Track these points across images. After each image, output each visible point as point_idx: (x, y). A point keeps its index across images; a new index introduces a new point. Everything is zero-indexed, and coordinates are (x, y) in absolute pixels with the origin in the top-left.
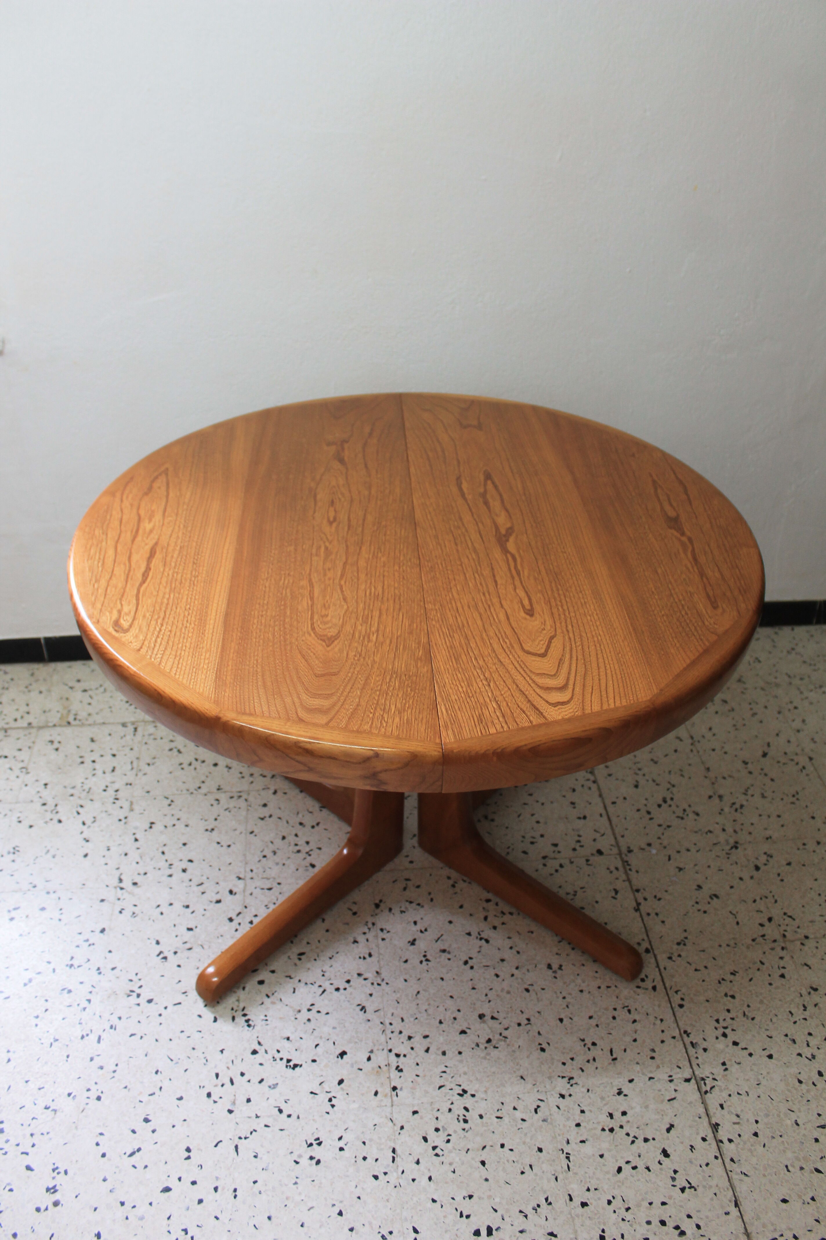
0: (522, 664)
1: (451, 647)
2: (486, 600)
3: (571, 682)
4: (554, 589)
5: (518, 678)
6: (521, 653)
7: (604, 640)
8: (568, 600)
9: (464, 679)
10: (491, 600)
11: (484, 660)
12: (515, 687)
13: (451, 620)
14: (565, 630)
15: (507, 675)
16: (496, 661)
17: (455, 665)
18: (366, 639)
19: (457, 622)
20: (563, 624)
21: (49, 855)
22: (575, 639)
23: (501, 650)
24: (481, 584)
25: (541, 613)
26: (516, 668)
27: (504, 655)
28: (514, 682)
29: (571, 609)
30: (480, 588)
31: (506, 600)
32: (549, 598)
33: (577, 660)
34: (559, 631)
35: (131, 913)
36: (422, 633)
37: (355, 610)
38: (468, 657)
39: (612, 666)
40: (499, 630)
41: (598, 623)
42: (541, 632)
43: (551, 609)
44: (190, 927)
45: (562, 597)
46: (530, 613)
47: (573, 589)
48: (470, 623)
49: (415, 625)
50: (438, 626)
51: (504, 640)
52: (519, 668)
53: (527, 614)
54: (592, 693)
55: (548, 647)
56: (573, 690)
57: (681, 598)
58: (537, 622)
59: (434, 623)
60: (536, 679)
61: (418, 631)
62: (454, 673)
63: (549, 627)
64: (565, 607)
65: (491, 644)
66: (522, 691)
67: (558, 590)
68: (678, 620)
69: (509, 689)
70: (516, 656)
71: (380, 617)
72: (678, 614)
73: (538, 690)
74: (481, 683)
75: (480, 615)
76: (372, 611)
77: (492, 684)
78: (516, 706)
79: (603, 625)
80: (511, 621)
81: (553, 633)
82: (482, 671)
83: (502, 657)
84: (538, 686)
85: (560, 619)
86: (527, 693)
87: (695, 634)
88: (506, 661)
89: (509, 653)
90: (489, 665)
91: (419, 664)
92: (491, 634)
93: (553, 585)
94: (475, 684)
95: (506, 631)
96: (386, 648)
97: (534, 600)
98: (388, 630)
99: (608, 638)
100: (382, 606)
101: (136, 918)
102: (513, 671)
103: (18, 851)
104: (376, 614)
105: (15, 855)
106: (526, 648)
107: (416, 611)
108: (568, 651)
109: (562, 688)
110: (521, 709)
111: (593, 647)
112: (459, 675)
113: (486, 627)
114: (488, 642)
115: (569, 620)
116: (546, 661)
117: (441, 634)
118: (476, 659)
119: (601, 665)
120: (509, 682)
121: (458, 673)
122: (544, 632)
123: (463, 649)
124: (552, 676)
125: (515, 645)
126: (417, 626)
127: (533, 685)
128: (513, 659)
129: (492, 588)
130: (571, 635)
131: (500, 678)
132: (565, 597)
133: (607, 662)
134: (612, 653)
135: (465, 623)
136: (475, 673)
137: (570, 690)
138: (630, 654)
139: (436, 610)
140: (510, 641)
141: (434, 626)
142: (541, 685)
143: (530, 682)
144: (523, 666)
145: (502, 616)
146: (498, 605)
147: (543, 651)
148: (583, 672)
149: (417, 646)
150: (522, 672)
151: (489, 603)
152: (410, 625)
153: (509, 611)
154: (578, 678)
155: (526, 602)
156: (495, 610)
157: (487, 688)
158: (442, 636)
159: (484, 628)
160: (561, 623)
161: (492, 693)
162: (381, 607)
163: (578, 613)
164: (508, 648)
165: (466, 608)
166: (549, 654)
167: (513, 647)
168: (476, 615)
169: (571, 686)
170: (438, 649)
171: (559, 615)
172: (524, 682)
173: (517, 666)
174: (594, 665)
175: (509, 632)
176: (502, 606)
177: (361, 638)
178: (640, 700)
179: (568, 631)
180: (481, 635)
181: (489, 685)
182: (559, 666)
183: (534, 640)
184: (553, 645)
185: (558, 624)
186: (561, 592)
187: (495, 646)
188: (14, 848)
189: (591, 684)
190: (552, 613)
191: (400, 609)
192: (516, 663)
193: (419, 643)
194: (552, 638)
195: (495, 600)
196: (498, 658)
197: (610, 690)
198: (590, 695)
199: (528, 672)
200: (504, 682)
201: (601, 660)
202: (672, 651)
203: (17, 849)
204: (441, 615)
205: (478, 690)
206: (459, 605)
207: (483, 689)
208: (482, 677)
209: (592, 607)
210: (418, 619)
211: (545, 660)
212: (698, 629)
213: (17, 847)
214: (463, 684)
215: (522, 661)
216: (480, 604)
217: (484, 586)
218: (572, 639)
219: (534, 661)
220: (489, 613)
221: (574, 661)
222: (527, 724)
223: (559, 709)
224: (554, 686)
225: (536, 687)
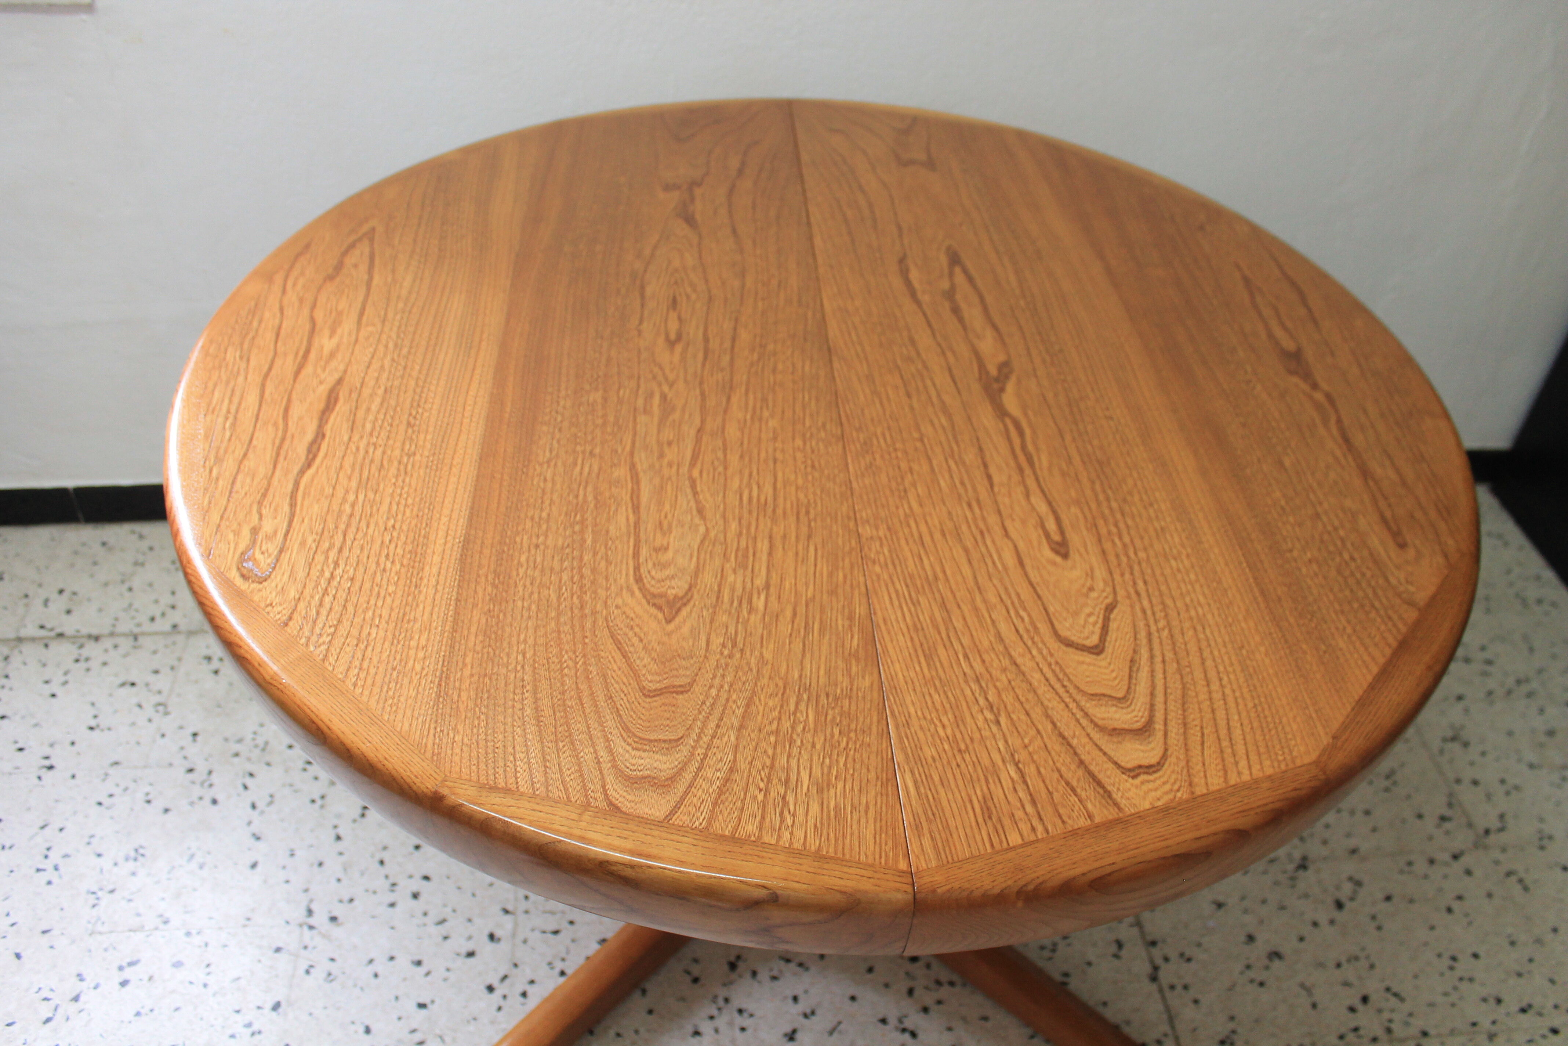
0: (1057, 670)
1: (915, 626)
2: (975, 519)
3: (1159, 716)
4: (1101, 497)
5: (1053, 702)
6: (1053, 644)
7: (1209, 617)
8: (1130, 522)
9: (947, 706)
10: (984, 519)
11: (983, 661)
12: (1049, 726)
13: (910, 563)
14: (1132, 590)
15: (1030, 696)
16: (1006, 662)
17: (926, 671)
18: (745, 605)
19: (923, 569)
20: (1127, 576)
21: (194, 865)
22: (1154, 614)
23: (1014, 637)
24: (962, 483)
25: (1082, 550)
26: (1047, 680)
27: (1020, 649)
28: (1048, 716)
29: (1138, 543)
30: (961, 491)
31: (1013, 520)
32: (1094, 518)
33: (1164, 661)
34: (1121, 593)
35: (325, 975)
36: (856, 592)
37: (721, 536)
38: (951, 652)
39: (1232, 677)
40: (1006, 589)
41: (1193, 577)
42: (1087, 596)
43: (1100, 541)
44: (422, 1001)
45: (1118, 516)
46: (1062, 549)
47: (1136, 498)
48: (948, 572)
49: (841, 574)
50: (886, 576)
51: (1017, 612)
52: (1053, 680)
53: (1057, 552)
54: (1203, 743)
55: (1105, 630)
56: (1166, 735)
57: (1336, 523)
58: (1076, 573)
59: (877, 569)
60: (1088, 706)
61: (848, 588)
62: (925, 690)
63: (1101, 584)
64: (1127, 539)
65: (993, 621)
66: (1064, 738)
67: (1108, 499)
68: (1339, 572)
69: (1038, 731)
70: (1045, 652)
71: (770, 554)
72: (1338, 560)
73: (1096, 735)
74: (980, 717)
75: (966, 551)
76: (755, 539)
77: (1003, 720)
78: (1056, 775)
79: (1202, 581)
80: (1029, 569)
81: (1110, 599)
82: (981, 688)
83: (1017, 651)
84: (1096, 725)
85: (1119, 565)
86: (1074, 742)
87: (1377, 604)
88: (1027, 664)
89: (1029, 643)
90: (994, 672)
91: (854, 669)
92: (993, 599)
93: (1098, 487)
94: (968, 719)
95: (1020, 591)
96: (785, 628)
97: (1066, 522)
98: (787, 586)
99: (1216, 612)
100: (775, 529)
101: (334, 984)
102: (1042, 689)
103: (143, 855)
104: (763, 546)
105: (138, 864)
106: (1064, 633)
107: (840, 542)
108: (1144, 641)
109: (1144, 731)
110: (1068, 784)
111: (1191, 633)
112: (936, 697)
113: (980, 579)
114: (986, 615)
115: (1136, 568)
116: (1103, 663)
117: (894, 596)
118: (966, 656)
119: (1212, 674)
120: (1037, 713)
121: (932, 691)
122: (1094, 595)
123: (939, 633)
124: (1119, 700)
125: (1039, 625)
126: (845, 577)
127: (1084, 722)
128: (1039, 659)
129: (984, 494)
130: (1146, 603)
131: (1017, 704)
132: (1123, 514)
133: (1221, 668)
134: (1229, 646)
135: (938, 569)
136: (968, 692)
137: (1160, 735)
138: (1262, 649)
139: (880, 539)
140: (1029, 615)
141: (878, 576)
142: (1100, 723)
143: (1079, 715)
144: (1061, 676)
145: (1009, 558)
146: (998, 531)
147: (1094, 640)
148: (1179, 692)
149: (847, 623)
150: (1061, 691)
151: (982, 526)
152: (831, 575)
153: (1021, 545)
154: (1171, 706)
155: (1051, 526)
156: (993, 541)
157: (994, 728)
158: (896, 603)
159: (977, 583)
160: (1122, 575)
161: (1006, 742)
162: (771, 529)
163: (1152, 553)
164: (1028, 631)
165: (937, 536)
166: (1109, 649)
167: (1036, 628)
168: (958, 552)
169: (1159, 726)
170: (889, 633)
171: (1117, 556)
172: (1066, 713)
173: (1049, 675)
174: (1198, 674)
175: (1026, 593)
176: (1007, 534)
177: (735, 604)
178: (1299, 762)
179: (1138, 594)
180: (973, 600)
181: (998, 722)
182: (1130, 677)
183: (1076, 614)
184: (1113, 625)
185: (1117, 578)
186: (1114, 505)
187: (1003, 627)
188: (136, 850)
189: (1197, 722)
190: (1104, 552)
191: (809, 537)
192: (1046, 669)
193: (851, 618)
194: (1110, 608)
195: (993, 519)
196: (1011, 656)
197: (1237, 733)
198: (1199, 748)
199: (1072, 690)
200: (1028, 714)
201: (1209, 663)
202: (1342, 644)
203: (141, 851)
204: (890, 551)
205: (977, 736)
206: (923, 528)
207: (986, 733)
208: (982, 701)
209: (1177, 539)
210: (847, 560)
211: (1102, 661)
212: (1380, 592)
213: (142, 847)
214: (945, 720)
215: (1057, 663)
216: (964, 528)
217: (969, 486)
218: (1149, 612)
219: (1083, 663)
220: (983, 550)
221: (1159, 667)
222: (1083, 822)
223: (1142, 783)
224: (1126, 726)
225: (1090, 729)
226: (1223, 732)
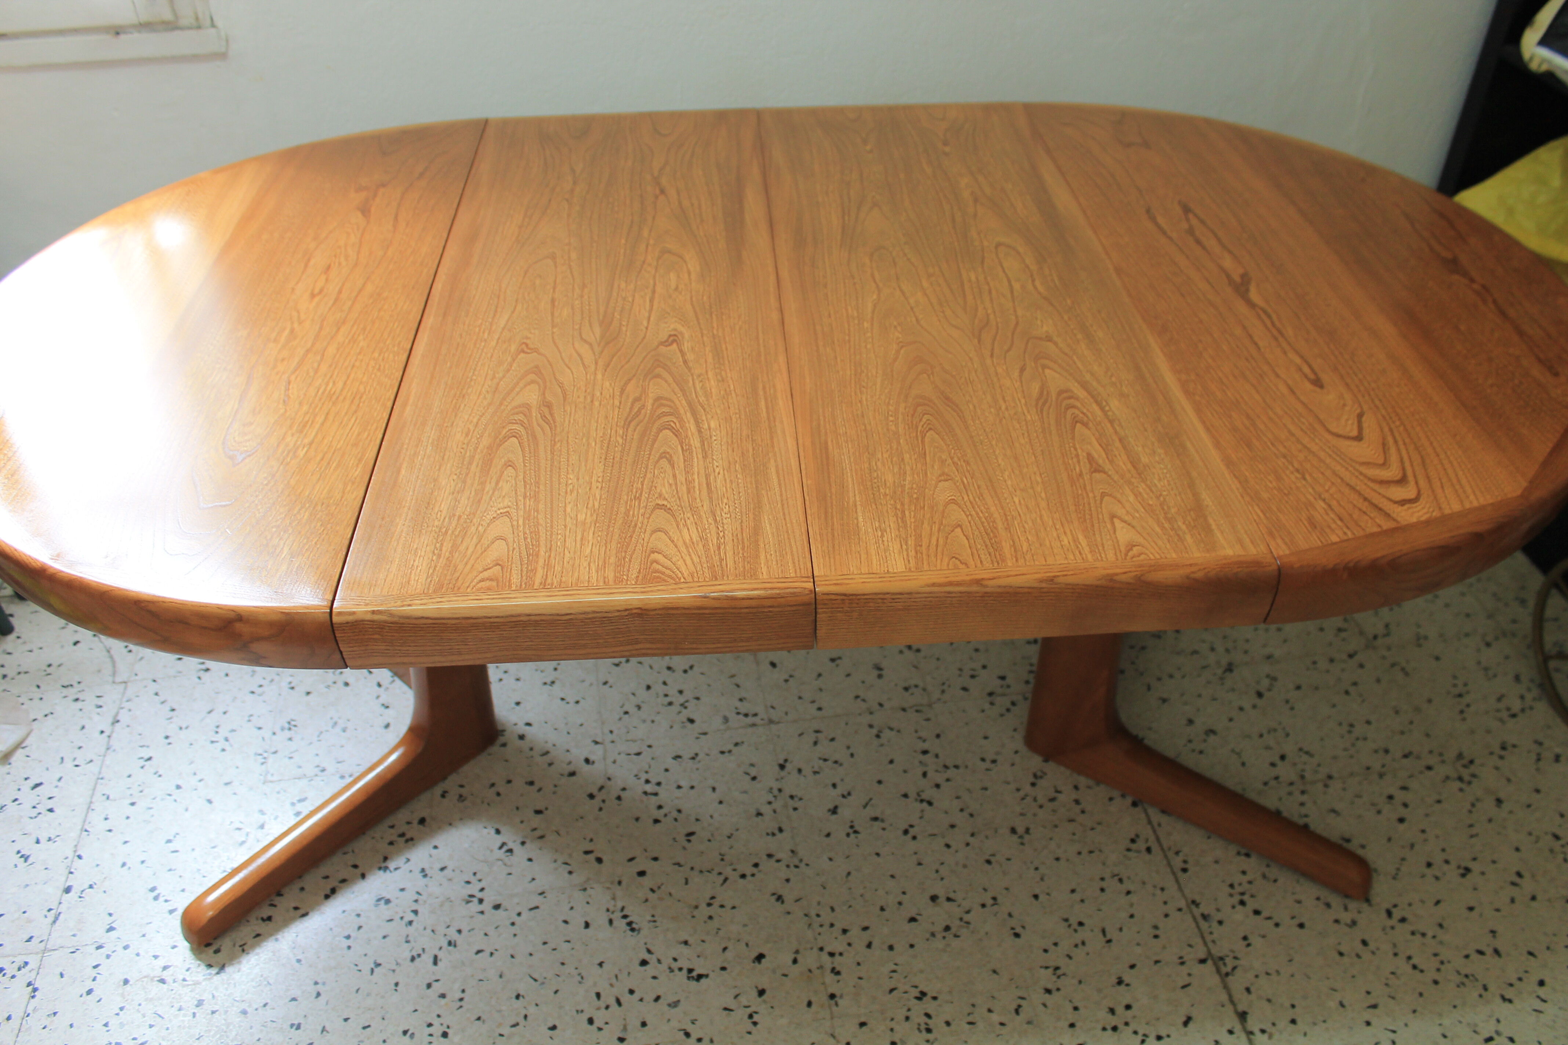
0: (1335, 450)
2: (1253, 367)
3: (1409, 473)
4: (1336, 353)
5: (1337, 467)
6: (1329, 437)
7: (1429, 418)
8: (1360, 367)
9: (1269, 471)
10: (1260, 368)
11: (1285, 447)
12: (1339, 481)
14: (1372, 405)
15: (1321, 465)
16: (1300, 447)
20: (1367, 397)
22: (1391, 418)
23: (1301, 433)
24: (1237, 347)
25: (1332, 383)
26: (1330, 456)
27: (1308, 440)
28: (1336, 475)
29: (1369, 378)
30: (1239, 352)
31: (1280, 368)
32: (1335, 365)
33: (1405, 444)
34: (1365, 407)
38: (1262, 442)
39: (1453, 452)
40: (1287, 406)
41: (1412, 396)
42: (1342, 409)
43: (1342, 378)
45: (1351, 363)
46: (1318, 383)
47: (1360, 352)
48: (1245, 398)
51: (1298, 419)
52: (1334, 456)
53: (1315, 385)
54: (1442, 487)
55: (1360, 427)
56: (1417, 483)
57: (1506, 363)
58: (1332, 396)
59: (1197, 398)
60: (1361, 469)
62: (1251, 463)
63: (1350, 403)
64: (1360, 377)
65: (1284, 425)
66: (1350, 486)
67: (1341, 354)
68: (1513, 391)
69: (1332, 483)
70: (1323, 440)
72: (1511, 384)
73: (1372, 485)
74: (1292, 476)
75: (1253, 385)
77: (1308, 477)
78: (1351, 505)
79: (1419, 398)
80: (1299, 396)
81: (1358, 411)
82: (1287, 460)
83: (1305, 440)
84: (1369, 479)
85: (1360, 391)
86: (1358, 488)
87: (1544, 408)
88: (1314, 448)
89: (1312, 436)
90: (1293, 452)
92: (1280, 412)
93: (1332, 347)
94: (1285, 477)
95: (1297, 408)
97: (1315, 367)
99: (1433, 416)
102: (1328, 460)
106: (1332, 430)
108: (1389, 433)
109: (1402, 481)
110: (1360, 510)
111: (1419, 428)
112: (1260, 466)
113: (1268, 402)
114: (1279, 421)
115: (1372, 392)
116: (1364, 446)
117: (1213, 412)
118: (1272, 444)
119: (1439, 450)
120: (1328, 473)
121: (1256, 463)
122: (1347, 408)
123: (1250, 432)
124: (1381, 465)
125: (1315, 426)
127: (1361, 477)
128: (1321, 444)
129: (1254, 353)
130: (1383, 412)
131: (1314, 469)
132: (1354, 362)
133: (1444, 447)
134: (1447, 434)
135: (1238, 398)
136: (1280, 463)
137: (1412, 483)
138: (1470, 436)
139: (1193, 381)
140: (1308, 422)
141: (1199, 402)
142: (1372, 478)
143: (1357, 474)
144: (1338, 453)
145: (1284, 389)
146: (1270, 373)
147: (1355, 433)
148: (1419, 460)
150: (1341, 462)
151: (1259, 372)
153: (1290, 382)
154: (1416, 467)
155: (1306, 370)
156: (1270, 380)
157: (1304, 482)
158: (1216, 416)
159: (1267, 404)
160: (1363, 396)
161: (1313, 488)
163: (1380, 384)
164: (1309, 430)
165: (1231, 378)
166: (1365, 437)
167: (1314, 428)
168: (1248, 388)
169: (1411, 478)
171: (1357, 386)
172: (1348, 473)
173: (1330, 453)
174: (1430, 450)
175: (1301, 409)
176: (1278, 376)
178: (1509, 496)
179: (1377, 407)
180: (1267, 414)
181: (1305, 479)
182: (1384, 453)
183: (1338, 420)
184: (1365, 425)
185: (1360, 399)
186: (1346, 357)
187: (1292, 428)
189: (1436, 476)
190: (1347, 384)
192: (1327, 450)
194: (1360, 416)
195: (1266, 367)
196: (1302, 444)
198: (1440, 489)
199: (1348, 460)
200: (1323, 474)
201: (1435, 444)
202: (1523, 431)
204: (1202, 388)
205: (1293, 486)
206: (1220, 374)
207: (1299, 485)
208: (1290, 468)
209: (1395, 375)
211: (1363, 444)
212: (1545, 402)
214: (1270, 478)
215: (1333, 446)
216: (1248, 373)
217: (1243, 349)
218: (1387, 417)
219: (1351, 446)
220: (1265, 385)
221: (1402, 447)
222: (1375, 529)
223: (1409, 508)
224: (1390, 479)
225: (1366, 481)
226: (1454, 481)
